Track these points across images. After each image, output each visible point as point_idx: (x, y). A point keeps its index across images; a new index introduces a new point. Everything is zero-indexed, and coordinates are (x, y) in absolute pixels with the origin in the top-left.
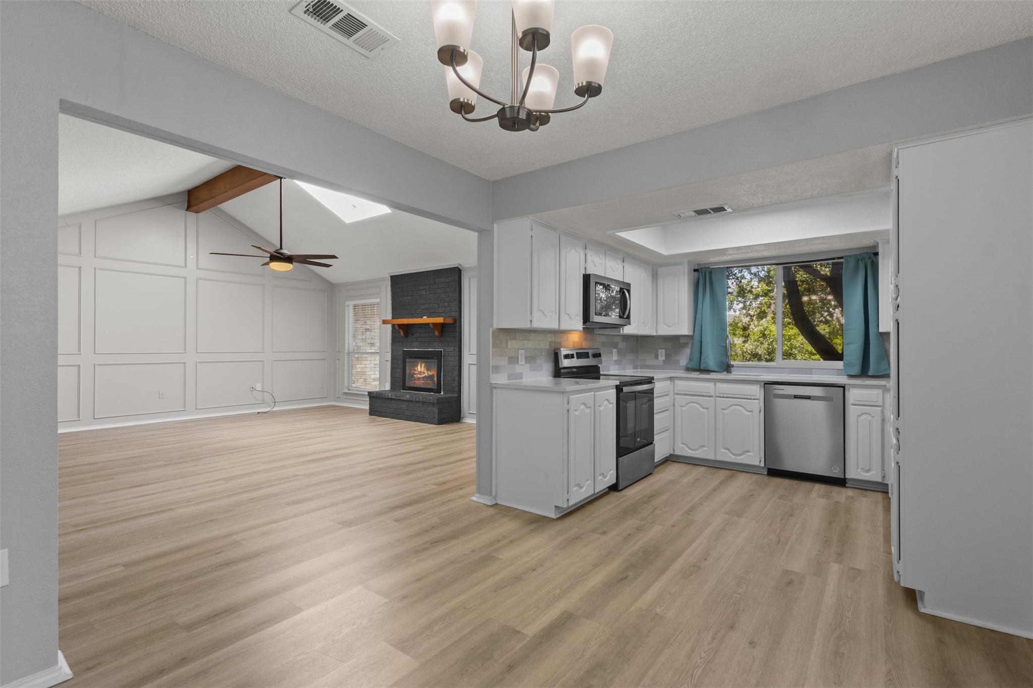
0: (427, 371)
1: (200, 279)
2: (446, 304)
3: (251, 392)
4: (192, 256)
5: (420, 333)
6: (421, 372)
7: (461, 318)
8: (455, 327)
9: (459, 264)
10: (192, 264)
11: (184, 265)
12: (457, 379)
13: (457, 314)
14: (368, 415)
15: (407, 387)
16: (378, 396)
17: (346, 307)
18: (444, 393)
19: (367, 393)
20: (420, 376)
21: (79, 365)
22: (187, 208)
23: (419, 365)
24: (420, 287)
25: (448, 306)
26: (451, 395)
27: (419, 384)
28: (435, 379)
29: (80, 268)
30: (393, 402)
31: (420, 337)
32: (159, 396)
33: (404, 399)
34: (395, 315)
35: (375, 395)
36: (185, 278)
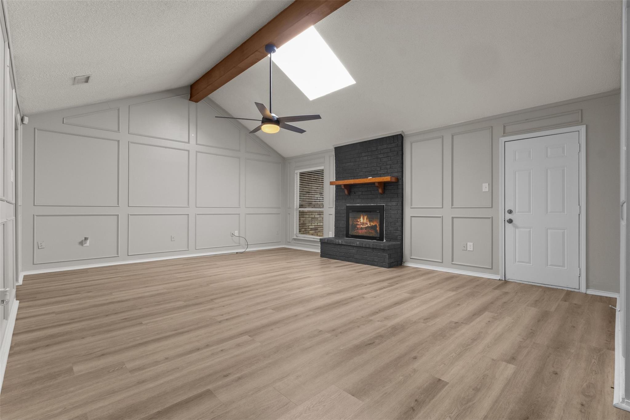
0: (370, 222)
1: (198, 152)
2: (388, 166)
3: (231, 237)
4: (193, 135)
5: (362, 192)
6: (363, 223)
7: (403, 177)
8: (397, 185)
9: (402, 131)
10: (193, 141)
11: (187, 141)
12: (399, 229)
13: (400, 174)
14: (320, 257)
15: (351, 235)
16: (328, 242)
17: (295, 175)
18: (387, 241)
19: (319, 240)
20: (363, 226)
21: (118, 215)
22: (190, 98)
23: (362, 217)
24: (363, 154)
25: (390, 168)
26: (394, 243)
27: (361, 233)
28: (378, 229)
29: (119, 141)
30: (343, 247)
31: (362, 195)
32: (171, 240)
33: (354, 245)
34: (337, 178)
35: (326, 241)
36: (189, 151)
